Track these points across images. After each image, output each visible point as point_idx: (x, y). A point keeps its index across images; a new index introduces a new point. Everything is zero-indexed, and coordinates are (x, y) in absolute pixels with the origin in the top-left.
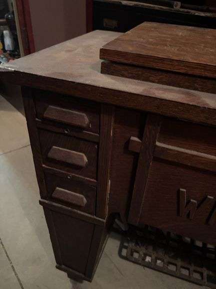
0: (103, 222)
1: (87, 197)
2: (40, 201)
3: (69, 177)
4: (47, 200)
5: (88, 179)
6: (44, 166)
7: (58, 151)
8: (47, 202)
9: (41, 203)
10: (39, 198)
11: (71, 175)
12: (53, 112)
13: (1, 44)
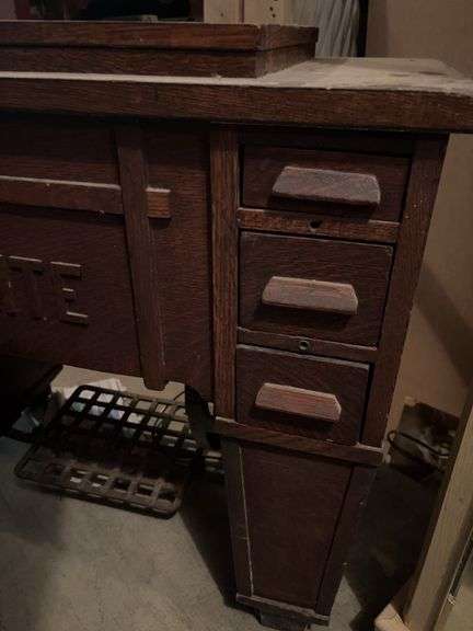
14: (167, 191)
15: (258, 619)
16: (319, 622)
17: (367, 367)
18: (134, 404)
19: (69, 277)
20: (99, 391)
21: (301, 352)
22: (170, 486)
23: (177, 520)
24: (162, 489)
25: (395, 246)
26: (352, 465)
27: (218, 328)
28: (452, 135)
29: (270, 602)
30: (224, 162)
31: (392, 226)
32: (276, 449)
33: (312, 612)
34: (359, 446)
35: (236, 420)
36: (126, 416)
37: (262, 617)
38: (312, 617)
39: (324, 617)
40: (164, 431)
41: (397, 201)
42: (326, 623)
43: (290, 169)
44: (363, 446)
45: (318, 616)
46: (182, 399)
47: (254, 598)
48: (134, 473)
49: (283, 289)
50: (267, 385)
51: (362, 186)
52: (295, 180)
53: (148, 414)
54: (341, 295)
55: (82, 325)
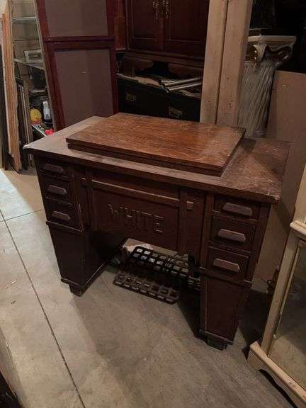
0: (80, 232)
1: (70, 215)
2: (46, 222)
3: (59, 204)
5: (69, 203)
7: (53, 188)
8: (50, 222)
11: (60, 202)
12: (47, 166)
13: (40, 114)
14: (193, 203)
15: (207, 342)
16: (230, 343)
17: (248, 257)
18: (159, 256)
19: (159, 220)
20: (144, 249)
22: (174, 291)
23: (176, 304)
24: (172, 292)
25: (256, 226)
26: (243, 287)
27: (204, 239)
30: (210, 200)
31: (255, 222)
32: (219, 279)
33: (227, 339)
34: (245, 281)
36: (156, 261)
37: (209, 341)
38: (227, 341)
39: (232, 342)
40: (172, 269)
41: (256, 216)
42: (232, 344)
43: (228, 204)
45: (229, 341)
48: (161, 285)
49: (225, 232)
50: (218, 259)
51: (248, 210)
52: (229, 206)
53: (165, 261)
54: (241, 236)
55: (161, 234)
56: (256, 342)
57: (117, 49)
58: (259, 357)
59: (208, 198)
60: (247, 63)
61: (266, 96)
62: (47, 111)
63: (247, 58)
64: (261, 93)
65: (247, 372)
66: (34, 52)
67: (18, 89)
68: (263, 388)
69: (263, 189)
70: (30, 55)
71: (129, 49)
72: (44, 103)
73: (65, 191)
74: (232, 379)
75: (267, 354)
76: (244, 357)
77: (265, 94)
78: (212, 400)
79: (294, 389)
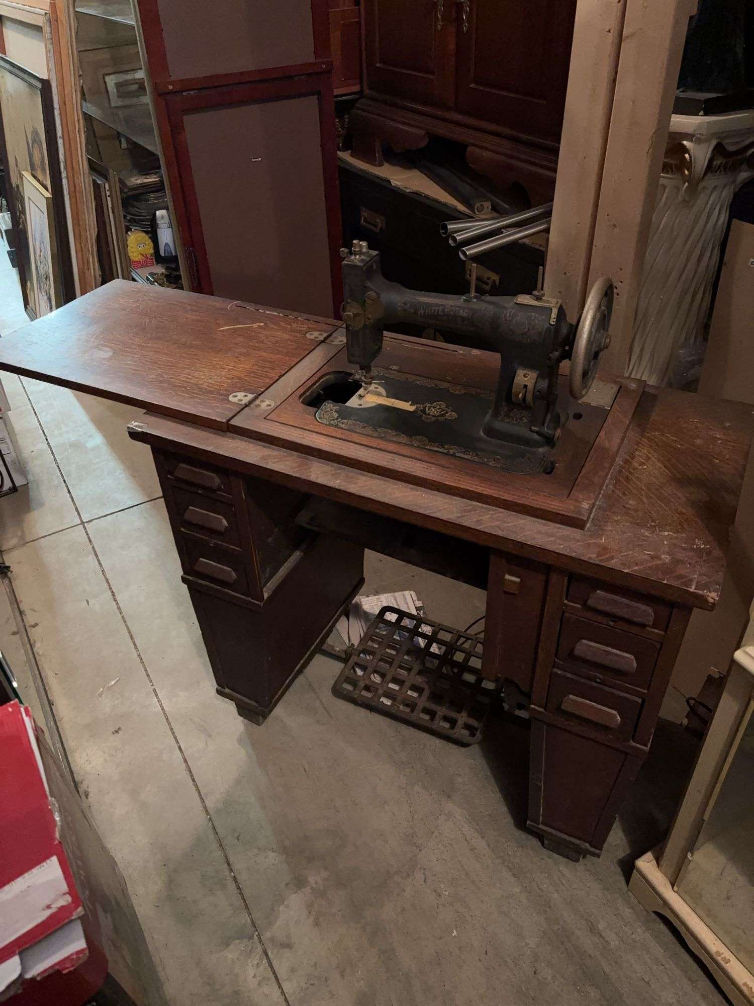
0: (259, 606)
1: (235, 570)
2: (182, 577)
3: (212, 545)
4: (192, 576)
5: (233, 547)
6: (182, 529)
7: (196, 512)
8: (190, 578)
9: (184, 580)
10: (181, 572)
11: (213, 542)
12: (184, 470)
13: (149, 242)
14: (517, 580)
15: (543, 843)
16: (593, 854)
17: (640, 701)
20: (401, 614)
21: (597, 682)
22: (472, 721)
23: (475, 748)
24: (466, 722)
25: (662, 644)
26: (626, 754)
28: (694, 608)
29: (554, 832)
30: (558, 580)
31: (660, 635)
33: (587, 845)
34: (632, 743)
35: (545, 710)
36: (428, 645)
37: (546, 842)
38: (587, 849)
39: (597, 851)
40: (464, 667)
41: (662, 624)
42: (598, 856)
43: (600, 592)
44: (634, 744)
45: (593, 849)
46: (482, 636)
47: (541, 826)
48: (440, 704)
50: (572, 697)
52: (600, 598)
54: (628, 660)
56: (649, 856)
57: (336, 92)
58: (653, 888)
59: (554, 578)
60: (666, 179)
61: (710, 259)
62: (166, 236)
63: (666, 168)
64: (697, 252)
65: (627, 912)
66: (129, 77)
67: (96, 187)
68: (659, 951)
69: (682, 570)
70: (119, 85)
71: (367, 92)
72: (159, 213)
73: (225, 522)
74: (592, 928)
75: (673, 886)
76: (622, 879)
77: (708, 254)
78: (547, 973)
79: (727, 966)
